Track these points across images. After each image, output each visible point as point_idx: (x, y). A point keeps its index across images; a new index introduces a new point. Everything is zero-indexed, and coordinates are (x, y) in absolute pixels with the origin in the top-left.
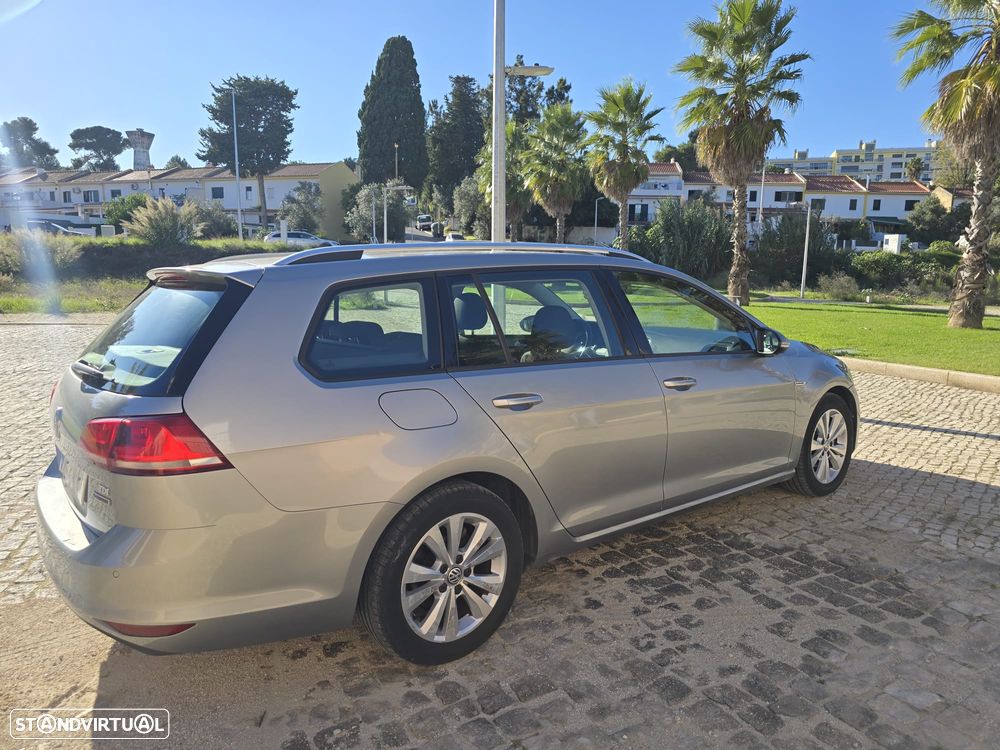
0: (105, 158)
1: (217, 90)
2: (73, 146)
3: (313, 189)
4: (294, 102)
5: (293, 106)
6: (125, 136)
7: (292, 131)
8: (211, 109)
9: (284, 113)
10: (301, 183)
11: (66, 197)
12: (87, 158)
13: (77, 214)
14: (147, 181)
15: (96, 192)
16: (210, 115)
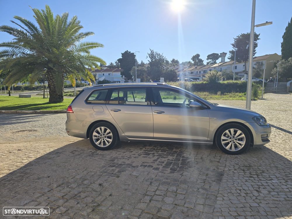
0: (214, 61)
1: (235, 39)
2: (207, 59)
3: (260, 64)
4: (258, 38)
5: (258, 39)
6: (219, 55)
7: (257, 47)
8: (233, 45)
9: (255, 42)
10: (257, 62)
11: (200, 72)
12: (210, 62)
13: (200, 76)
14: (218, 66)
15: (206, 70)
16: (233, 46)
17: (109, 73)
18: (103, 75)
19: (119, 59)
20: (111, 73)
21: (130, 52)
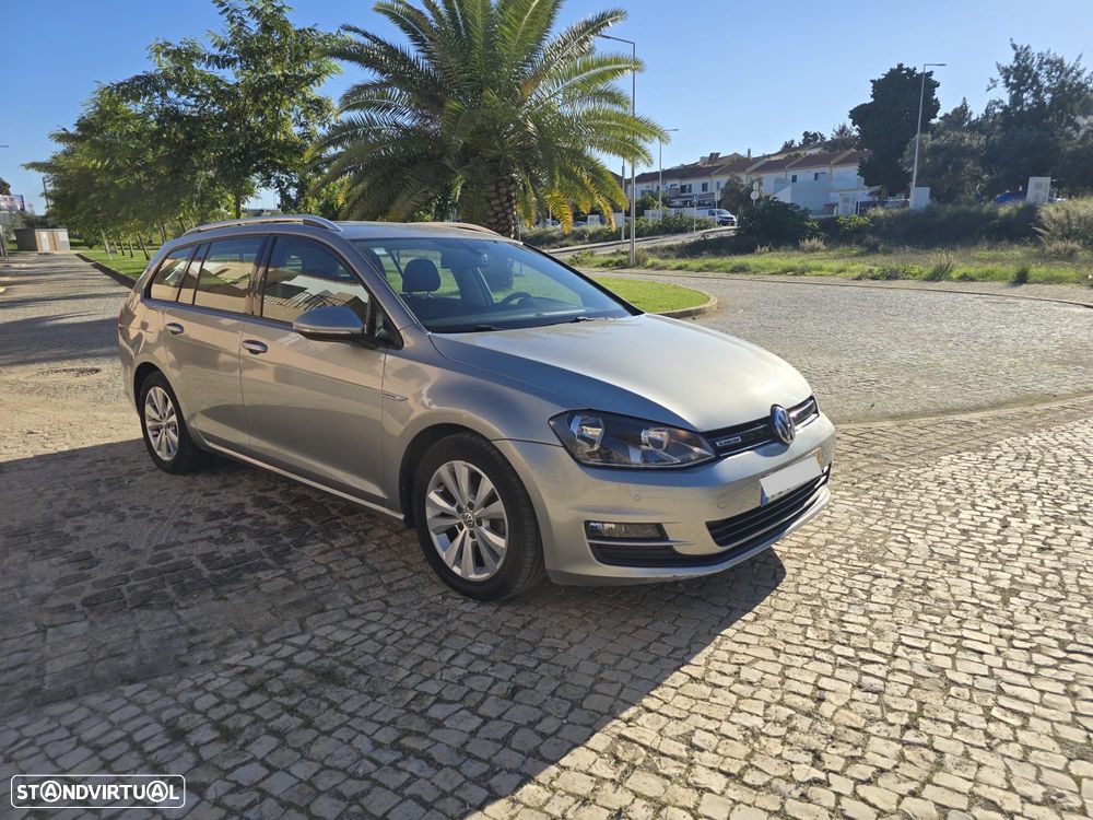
17: (817, 170)
18: (794, 179)
19: (855, 109)
20: (827, 169)
21: (911, 72)
